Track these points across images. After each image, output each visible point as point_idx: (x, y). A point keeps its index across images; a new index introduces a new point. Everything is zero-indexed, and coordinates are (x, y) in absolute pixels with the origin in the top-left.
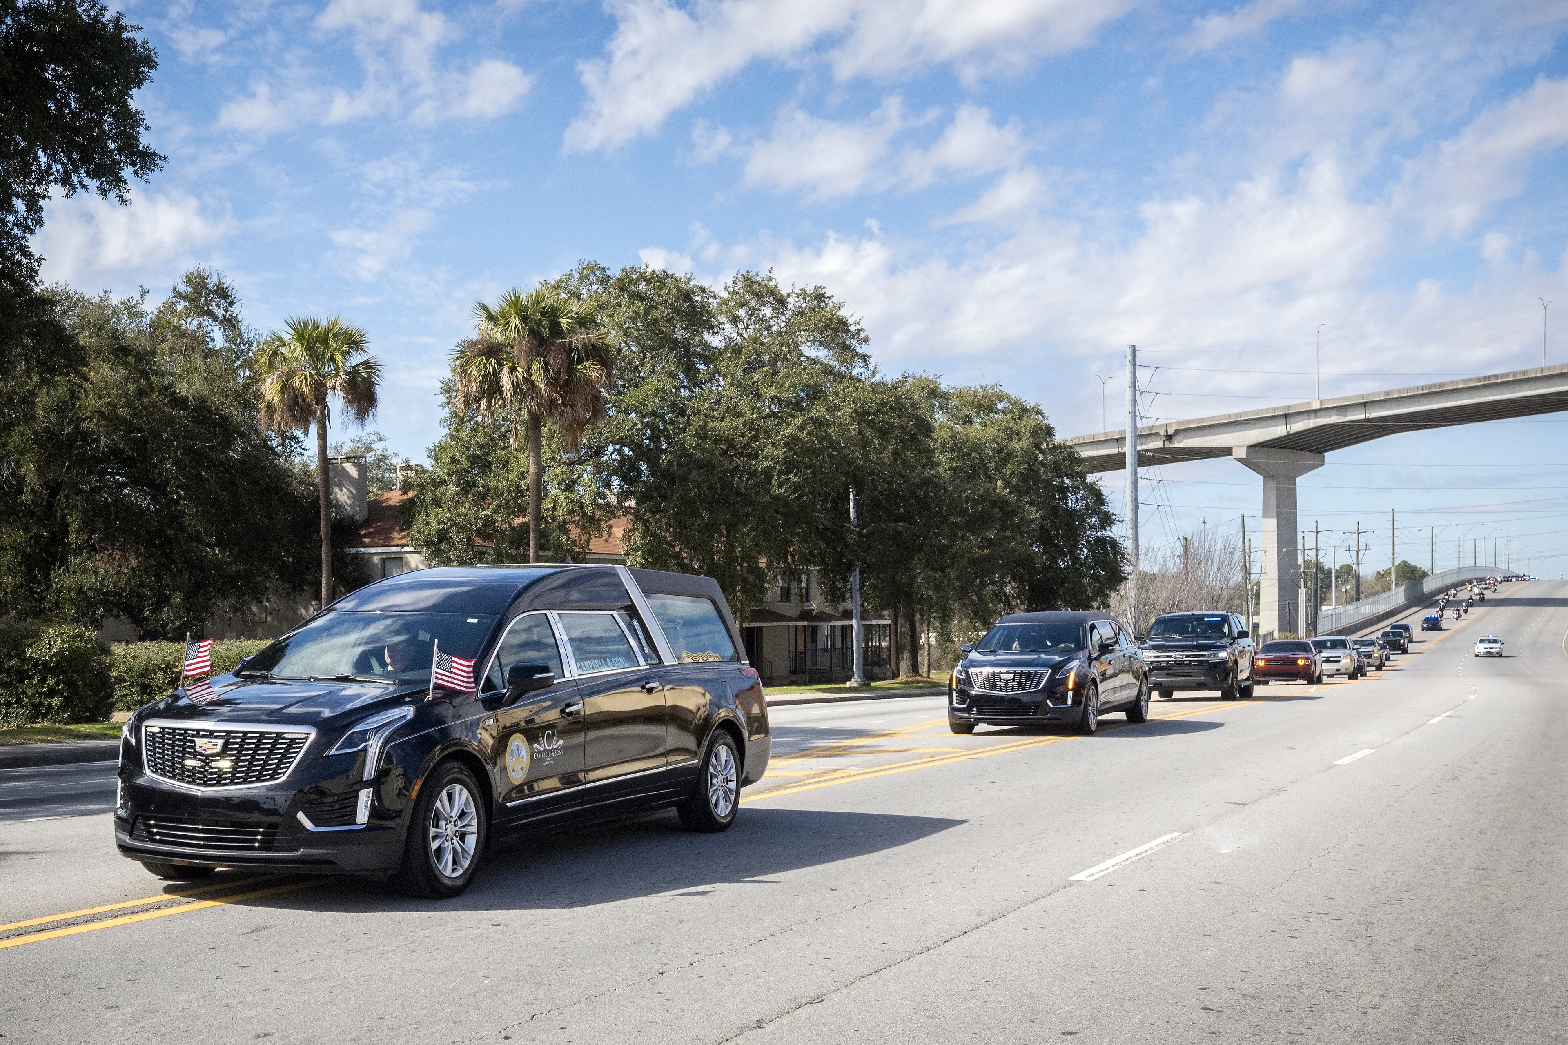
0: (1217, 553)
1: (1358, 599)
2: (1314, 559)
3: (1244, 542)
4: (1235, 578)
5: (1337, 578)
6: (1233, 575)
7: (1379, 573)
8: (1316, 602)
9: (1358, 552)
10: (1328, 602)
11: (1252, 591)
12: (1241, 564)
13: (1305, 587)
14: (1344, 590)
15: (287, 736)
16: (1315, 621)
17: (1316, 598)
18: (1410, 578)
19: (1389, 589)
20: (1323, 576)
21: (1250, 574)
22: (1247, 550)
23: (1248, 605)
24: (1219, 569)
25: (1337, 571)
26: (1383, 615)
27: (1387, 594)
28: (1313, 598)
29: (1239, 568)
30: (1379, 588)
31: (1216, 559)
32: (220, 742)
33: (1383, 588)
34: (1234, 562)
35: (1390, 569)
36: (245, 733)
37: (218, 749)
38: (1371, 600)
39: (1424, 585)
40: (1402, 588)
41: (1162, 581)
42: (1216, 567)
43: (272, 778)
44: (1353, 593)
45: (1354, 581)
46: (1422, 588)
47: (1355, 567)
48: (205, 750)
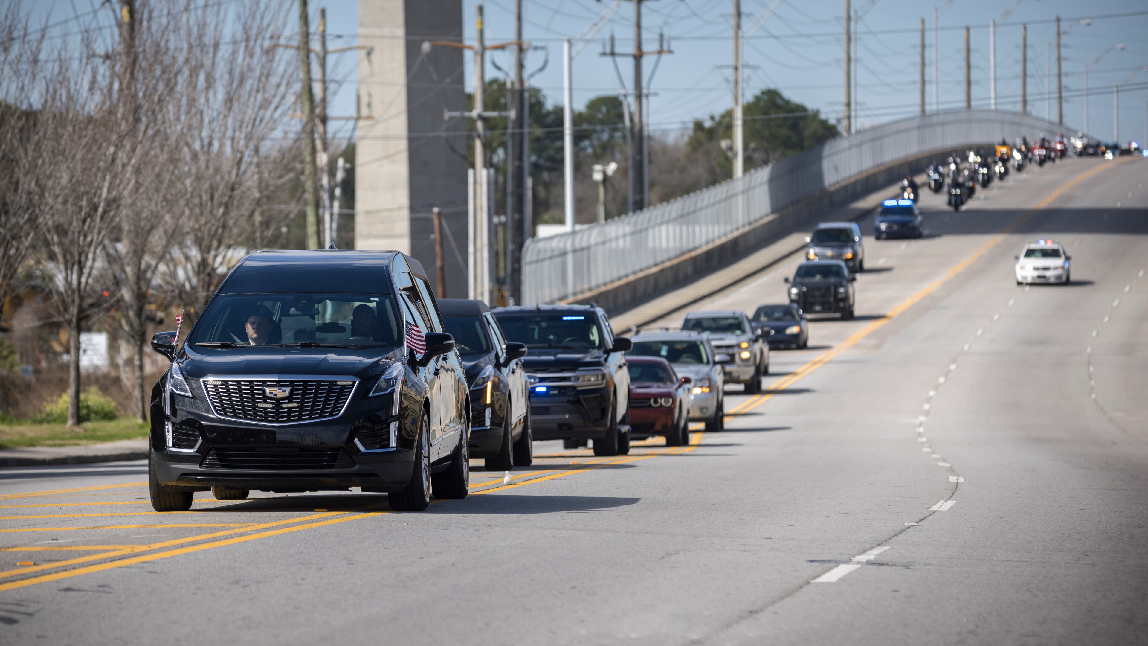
0: (224, 51)
1: (639, 206)
2: (513, 75)
3: (305, 18)
4: (278, 134)
5: (578, 138)
6: (273, 126)
7: (699, 126)
8: (519, 208)
9: (638, 58)
10: (553, 213)
11: (332, 173)
12: (297, 87)
13: (488, 164)
14: (598, 176)
15: (339, 383)
16: (517, 272)
17: (520, 198)
18: (788, 144)
19: (728, 174)
20: (539, 131)
21: (324, 120)
22: (316, 45)
23: (319, 221)
24: (229, 101)
25: (577, 119)
26: (709, 255)
27: (719, 191)
28: (510, 200)
29: (291, 99)
30: (699, 171)
31: (221, 70)
32: (288, 390)
33: (712, 171)
34: (274, 80)
35: (729, 114)
36: (306, 382)
37: (287, 394)
38: (676, 207)
39: (827, 165)
40: (763, 174)
41: (58, 137)
42: (221, 95)
43: (331, 414)
44: (628, 186)
45: (629, 150)
46: (819, 176)
47: (630, 104)
48: (276, 395)
